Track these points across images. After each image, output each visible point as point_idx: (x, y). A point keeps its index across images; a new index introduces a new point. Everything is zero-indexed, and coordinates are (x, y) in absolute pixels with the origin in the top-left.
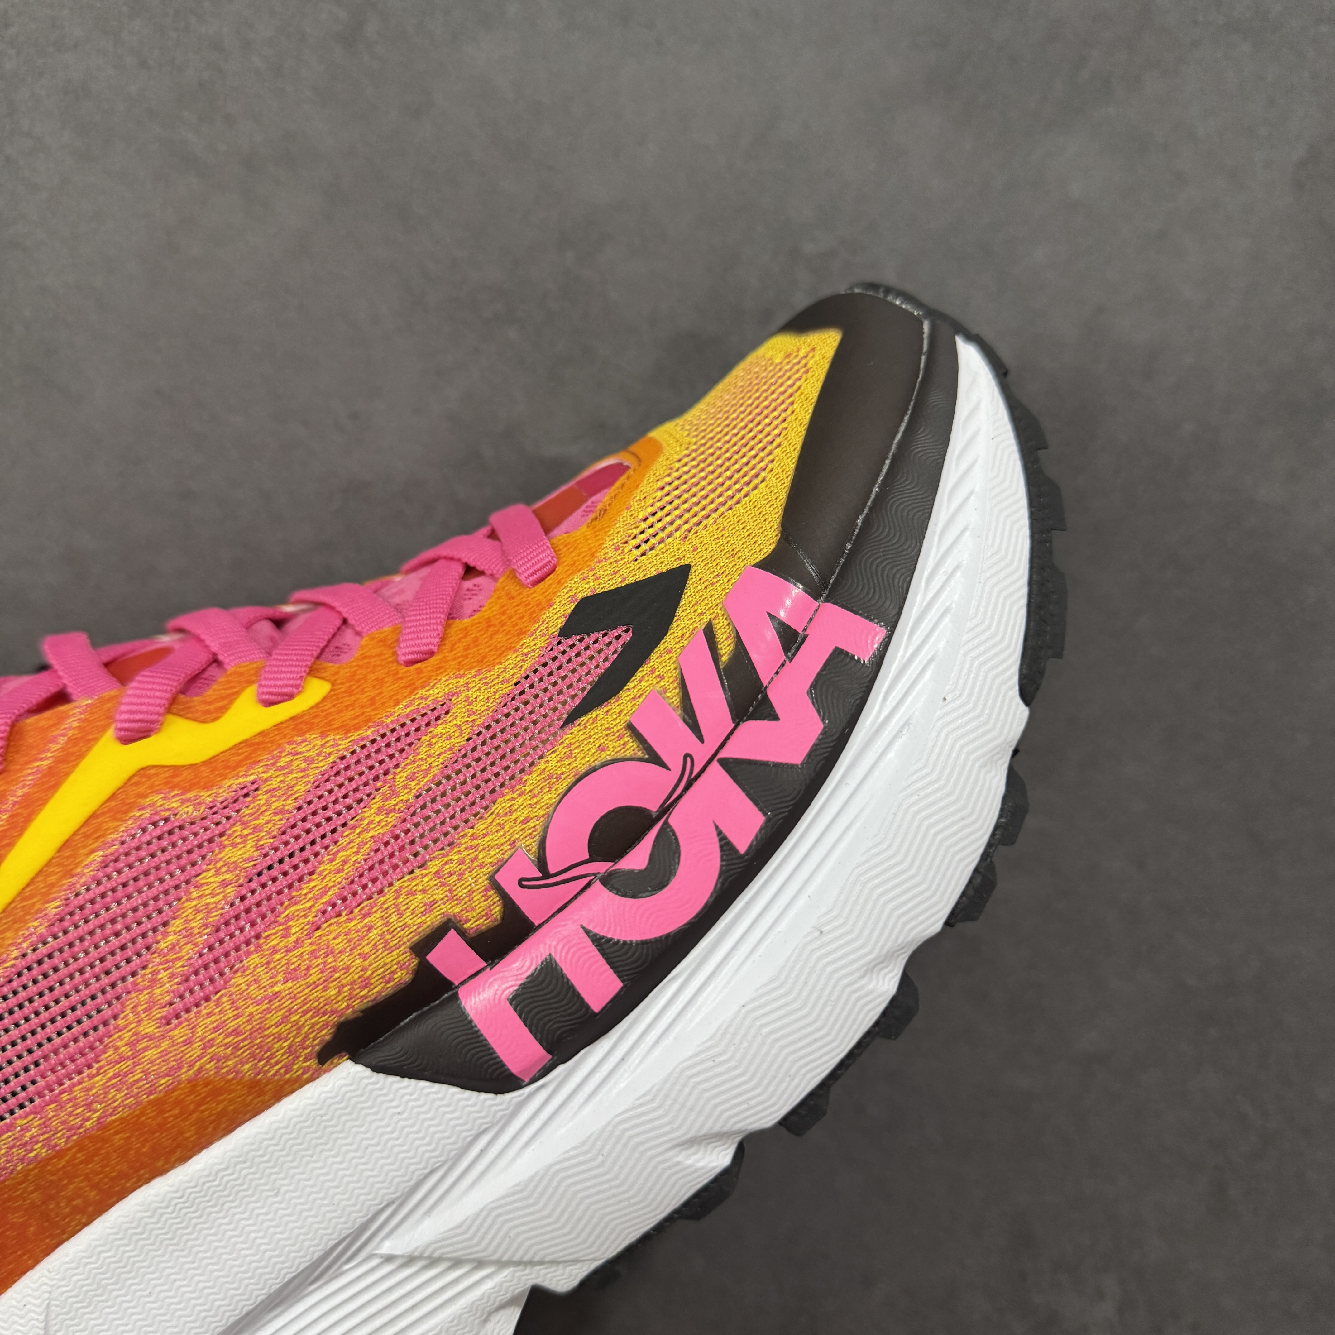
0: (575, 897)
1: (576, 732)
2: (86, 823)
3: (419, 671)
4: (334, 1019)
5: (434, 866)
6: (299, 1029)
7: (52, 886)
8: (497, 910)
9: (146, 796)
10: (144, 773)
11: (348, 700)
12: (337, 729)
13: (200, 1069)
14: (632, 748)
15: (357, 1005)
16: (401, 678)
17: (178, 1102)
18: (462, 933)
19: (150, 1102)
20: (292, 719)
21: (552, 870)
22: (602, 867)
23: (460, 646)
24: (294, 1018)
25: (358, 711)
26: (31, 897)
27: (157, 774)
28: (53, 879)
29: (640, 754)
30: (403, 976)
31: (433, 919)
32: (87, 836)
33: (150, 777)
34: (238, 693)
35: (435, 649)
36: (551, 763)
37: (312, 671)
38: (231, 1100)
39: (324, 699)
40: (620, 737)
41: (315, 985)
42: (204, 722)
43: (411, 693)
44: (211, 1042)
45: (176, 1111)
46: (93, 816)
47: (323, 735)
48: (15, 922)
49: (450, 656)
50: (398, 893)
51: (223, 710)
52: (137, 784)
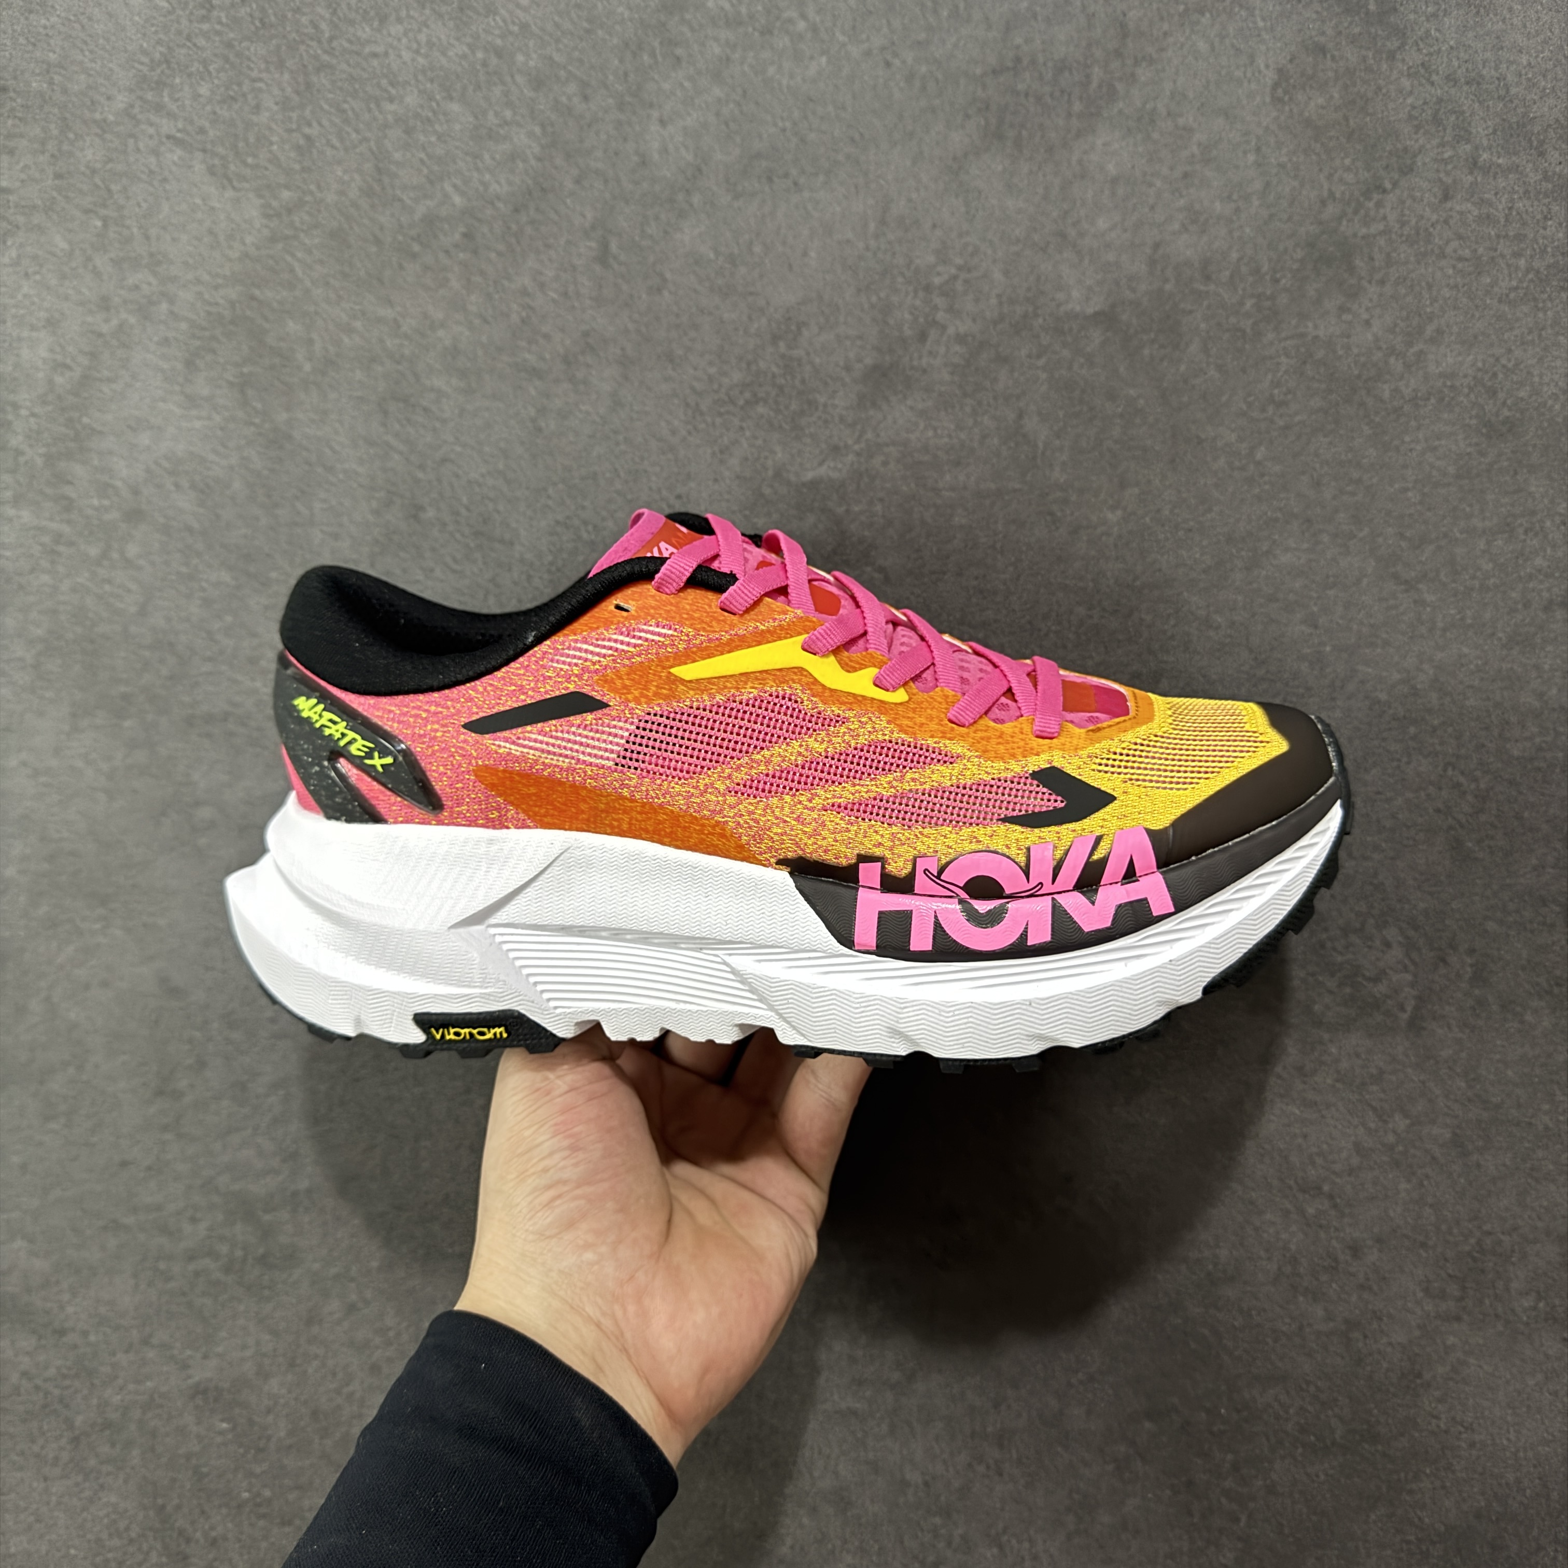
0: (941, 897)
1: (1003, 828)
2: (761, 672)
3: (952, 729)
4: (800, 853)
5: (894, 829)
6: (782, 844)
7: (726, 687)
8: (905, 872)
9: (794, 682)
10: (801, 670)
11: (911, 715)
12: (898, 725)
13: (727, 822)
14: (1022, 859)
15: (815, 856)
16: (942, 725)
17: (703, 825)
18: (883, 868)
19: (691, 815)
20: (881, 701)
21: (942, 878)
22: (964, 895)
23: (979, 734)
24: (784, 838)
25: (910, 724)
26: (714, 684)
27: (806, 676)
28: (729, 685)
29: (1022, 864)
30: (844, 862)
31: (878, 852)
32: (757, 679)
33: (802, 675)
34: (866, 667)
35: (967, 724)
36: (980, 832)
37: (905, 684)
38: (724, 844)
39: (901, 704)
40: (1020, 849)
41: (805, 833)
42: (842, 668)
43: (942, 737)
44: (741, 816)
45: (697, 828)
46: (766, 671)
47: (889, 722)
48: (698, 689)
49: (972, 735)
50: (870, 827)
51: (855, 670)
52: (795, 673)
